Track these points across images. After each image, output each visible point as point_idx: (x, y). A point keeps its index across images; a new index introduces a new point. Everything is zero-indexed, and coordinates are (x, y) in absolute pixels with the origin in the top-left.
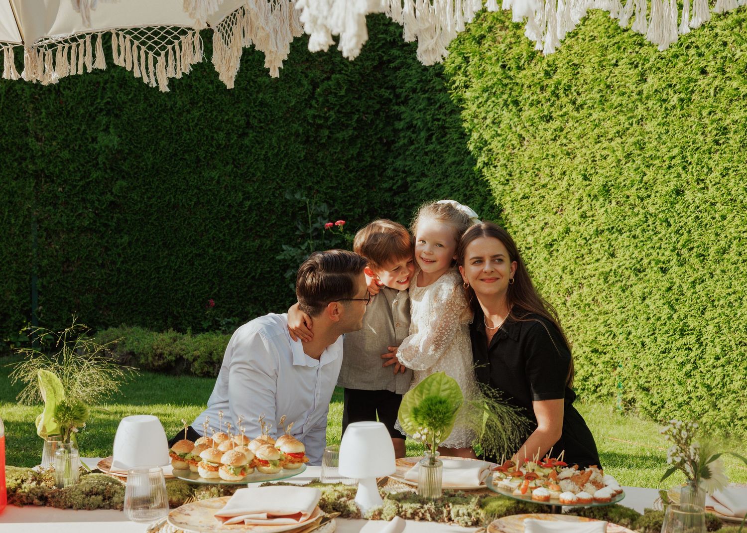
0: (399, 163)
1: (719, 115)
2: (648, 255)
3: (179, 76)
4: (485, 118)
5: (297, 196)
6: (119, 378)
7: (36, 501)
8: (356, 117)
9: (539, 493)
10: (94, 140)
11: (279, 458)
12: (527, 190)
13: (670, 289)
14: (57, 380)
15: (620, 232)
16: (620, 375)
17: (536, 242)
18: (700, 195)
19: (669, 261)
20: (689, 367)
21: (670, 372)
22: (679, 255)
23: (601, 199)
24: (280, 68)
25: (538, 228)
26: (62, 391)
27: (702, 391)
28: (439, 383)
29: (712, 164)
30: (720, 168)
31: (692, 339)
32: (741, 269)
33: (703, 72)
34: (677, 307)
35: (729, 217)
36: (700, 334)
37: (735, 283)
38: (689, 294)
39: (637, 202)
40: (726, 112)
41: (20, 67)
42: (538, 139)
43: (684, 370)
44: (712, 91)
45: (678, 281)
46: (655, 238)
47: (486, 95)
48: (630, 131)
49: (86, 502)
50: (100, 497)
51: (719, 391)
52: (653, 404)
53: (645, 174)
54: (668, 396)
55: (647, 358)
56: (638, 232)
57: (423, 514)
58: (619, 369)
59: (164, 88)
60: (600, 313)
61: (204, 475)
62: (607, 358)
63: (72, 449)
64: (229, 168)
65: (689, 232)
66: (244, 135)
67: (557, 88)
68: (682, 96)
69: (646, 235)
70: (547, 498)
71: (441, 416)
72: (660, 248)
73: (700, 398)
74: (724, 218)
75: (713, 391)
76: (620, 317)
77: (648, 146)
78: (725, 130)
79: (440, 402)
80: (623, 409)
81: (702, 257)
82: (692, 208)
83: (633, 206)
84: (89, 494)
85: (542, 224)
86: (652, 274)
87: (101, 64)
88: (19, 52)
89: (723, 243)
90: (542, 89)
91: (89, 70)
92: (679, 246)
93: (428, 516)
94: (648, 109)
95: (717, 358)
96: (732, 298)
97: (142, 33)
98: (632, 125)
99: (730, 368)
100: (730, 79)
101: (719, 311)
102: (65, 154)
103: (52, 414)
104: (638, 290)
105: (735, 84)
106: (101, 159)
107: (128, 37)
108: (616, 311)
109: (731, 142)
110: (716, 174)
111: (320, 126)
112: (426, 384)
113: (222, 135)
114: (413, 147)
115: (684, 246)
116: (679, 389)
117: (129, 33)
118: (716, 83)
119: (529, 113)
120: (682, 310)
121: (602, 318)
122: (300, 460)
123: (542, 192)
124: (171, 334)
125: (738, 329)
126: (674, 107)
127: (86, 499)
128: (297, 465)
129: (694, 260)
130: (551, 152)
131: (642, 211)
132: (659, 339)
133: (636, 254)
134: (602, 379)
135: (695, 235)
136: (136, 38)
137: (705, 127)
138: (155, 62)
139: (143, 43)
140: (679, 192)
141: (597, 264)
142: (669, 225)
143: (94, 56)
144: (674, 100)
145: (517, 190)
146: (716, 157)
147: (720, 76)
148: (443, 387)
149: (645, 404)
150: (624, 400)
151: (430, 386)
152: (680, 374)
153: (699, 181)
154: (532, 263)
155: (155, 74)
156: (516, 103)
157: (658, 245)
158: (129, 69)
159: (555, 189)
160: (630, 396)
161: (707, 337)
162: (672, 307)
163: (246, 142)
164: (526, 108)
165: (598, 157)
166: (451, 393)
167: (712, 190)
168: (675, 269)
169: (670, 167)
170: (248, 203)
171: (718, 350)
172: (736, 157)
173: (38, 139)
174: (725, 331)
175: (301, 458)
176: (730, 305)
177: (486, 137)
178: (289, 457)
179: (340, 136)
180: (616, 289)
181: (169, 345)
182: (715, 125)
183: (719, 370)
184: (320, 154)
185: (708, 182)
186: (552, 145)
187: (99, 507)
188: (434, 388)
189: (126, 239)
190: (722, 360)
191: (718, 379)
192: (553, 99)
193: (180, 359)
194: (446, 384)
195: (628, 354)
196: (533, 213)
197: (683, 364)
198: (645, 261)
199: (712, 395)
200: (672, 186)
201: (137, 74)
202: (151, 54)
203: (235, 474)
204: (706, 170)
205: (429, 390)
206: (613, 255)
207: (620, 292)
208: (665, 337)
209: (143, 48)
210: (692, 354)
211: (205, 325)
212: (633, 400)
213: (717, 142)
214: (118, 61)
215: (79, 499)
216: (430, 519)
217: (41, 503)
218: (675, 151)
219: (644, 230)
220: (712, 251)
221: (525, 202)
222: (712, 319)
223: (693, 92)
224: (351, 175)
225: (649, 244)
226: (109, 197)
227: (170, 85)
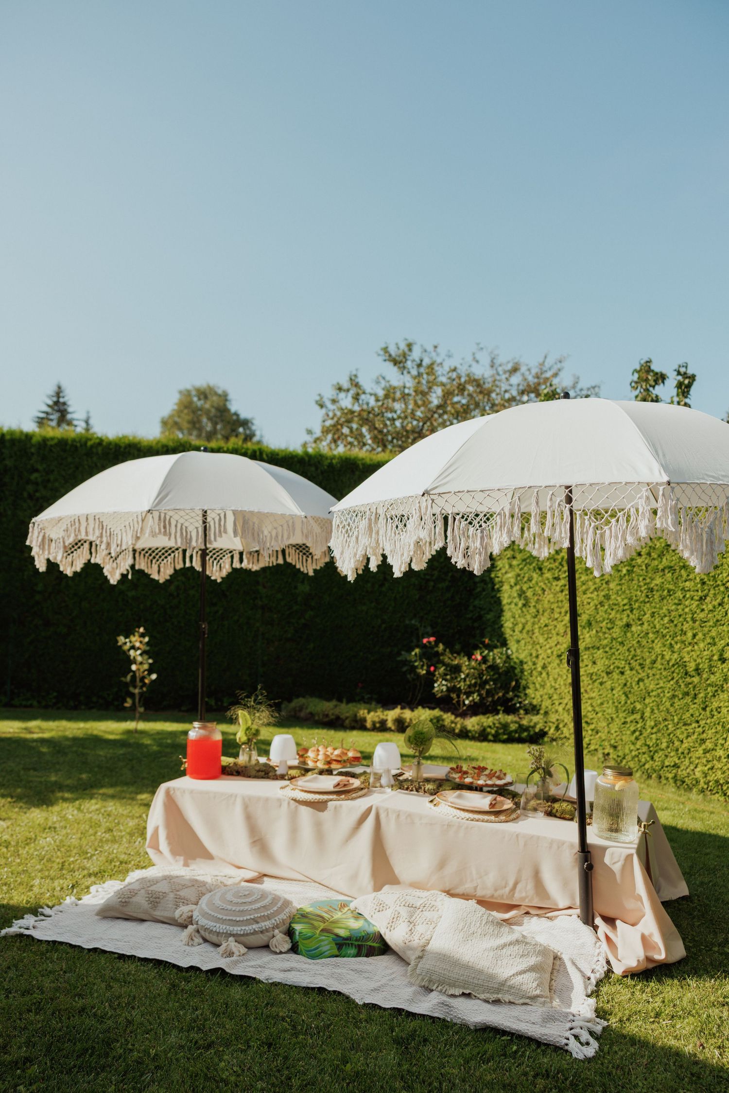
0: (477, 602)
1: (648, 580)
2: (613, 664)
3: (318, 568)
4: (524, 577)
5: (413, 622)
6: (276, 717)
7: (235, 773)
8: (450, 574)
10: (296, 588)
12: (547, 622)
13: (625, 685)
14: (248, 716)
15: (598, 648)
16: (600, 737)
17: (552, 653)
18: (640, 628)
19: (625, 667)
20: (637, 733)
21: (627, 737)
22: (629, 664)
23: (587, 629)
25: (553, 644)
26: (250, 722)
27: (645, 749)
28: (423, 724)
29: (645, 609)
30: (649, 612)
31: (637, 716)
32: (664, 673)
34: (629, 696)
35: (656, 641)
36: (643, 713)
38: (636, 688)
39: (607, 631)
40: (652, 579)
41: (241, 561)
42: (553, 591)
43: (635, 735)
45: (629, 679)
47: (524, 563)
48: (602, 588)
49: (257, 775)
50: (263, 773)
51: (654, 749)
52: (618, 756)
53: (610, 614)
54: (627, 751)
55: (614, 727)
56: (607, 649)
57: (412, 789)
58: (600, 734)
59: (311, 573)
60: (589, 699)
61: (311, 764)
62: (592, 727)
63: (253, 751)
64: (373, 605)
65: (635, 650)
66: (382, 585)
67: (562, 560)
69: (612, 651)
71: (421, 740)
72: (620, 659)
73: (644, 753)
74: (653, 642)
75: (651, 749)
76: (599, 702)
78: (652, 590)
79: (421, 733)
80: (603, 759)
81: (642, 666)
82: (636, 635)
83: (605, 633)
84: (258, 771)
85: (556, 643)
86: (615, 676)
87: (281, 561)
88: (241, 554)
89: (653, 657)
90: (555, 560)
91: (275, 564)
92: (630, 658)
97: (301, 547)
98: (602, 584)
99: (659, 735)
100: (654, 559)
101: (653, 698)
102: (279, 596)
103: (244, 732)
104: (608, 684)
106: (299, 599)
107: (294, 548)
108: (597, 697)
109: (655, 597)
110: (648, 616)
111: (428, 580)
112: (416, 724)
113: (369, 585)
114: (484, 593)
115: (632, 658)
116: (632, 747)
117: (294, 546)
118: (646, 562)
119: (548, 575)
120: (632, 698)
121: (589, 702)
122: (358, 760)
123: (555, 622)
124: (334, 702)
126: (625, 575)
128: (356, 763)
129: (638, 668)
130: (560, 599)
131: (610, 636)
132: (621, 716)
133: (606, 663)
134: (590, 740)
135: (638, 651)
136: (298, 549)
137: (640, 587)
138: (307, 560)
139: (301, 551)
140: (628, 625)
141: (586, 668)
142: (624, 645)
143: (277, 557)
144: (624, 571)
145: (542, 621)
146: (648, 605)
148: (425, 727)
149: (615, 757)
150: (604, 753)
152: (633, 738)
153: (639, 619)
154: (551, 666)
155: (306, 567)
156: (540, 569)
157: (618, 657)
158: (294, 564)
159: (562, 621)
160: (606, 751)
161: (646, 715)
162: (627, 696)
163: (384, 589)
164: (546, 571)
165: (585, 603)
166: (429, 729)
167: (646, 626)
168: (628, 672)
169: (623, 611)
170: (384, 626)
172: (658, 606)
173: (264, 587)
174: (656, 711)
177: (524, 588)
178: (352, 759)
179: (440, 586)
180: (596, 684)
181: (332, 709)
182: (646, 587)
184: (428, 597)
185: (644, 620)
186: (560, 595)
187: (262, 778)
188: (420, 727)
189: (312, 646)
190: (656, 730)
191: (654, 741)
192: (560, 567)
193: (338, 718)
195: (605, 724)
196: (550, 636)
197: (634, 731)
198: (612, 667)
199: (651, 751)
200: (625, 622)
201: (298, 567)
202: (305, 557)
203: (324, 764)
204: (642, 613)
205: (418, 727)
206: (594, 663)
207: (599, 686)
208: (624, 714)
209: (301, 554)
210: (639, 726)
211: (357, 698)
212: (608, 754)
213: (647, 596)
214: (289, 560)
215: (253, 773)
216: (415, 791)
217: (237, 774)
218: (626, 601)
219: (611, 648)
220: (648, 661)
221: (545, 629)
222: (649, 704)
223: (634, 566)
224: (447, 610)
225: (614, 657)
226: (303, 621)
227: (314, 572)
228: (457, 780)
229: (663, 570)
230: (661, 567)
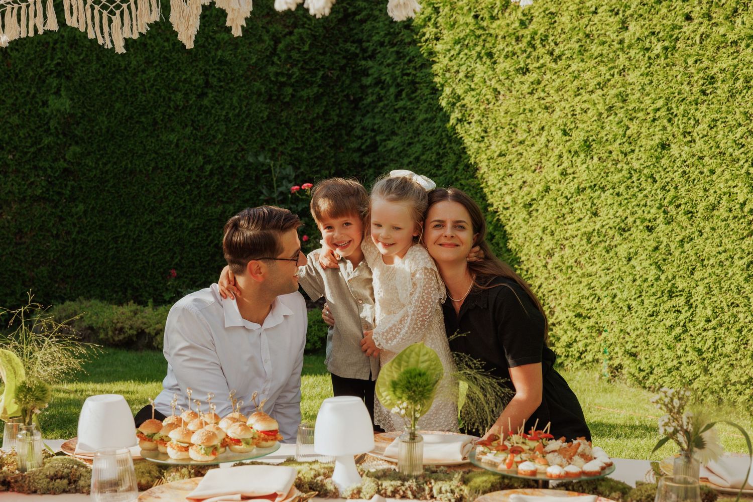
0: (367, 121)
1: (706, 63)
2: (633, 214)
3: (136, 36)
4: (457, 72)
5: (261, 159)
6: (81, 356)
8: (321, 73)
9: (525, 468)
10: (45, 104)
11: (251, 436)
12: (504, 147)
13: (656, 248)
14: (17, 360)
15: (603, 189)
16: (605, 340)
17: (514, 201)
18: (686, 148)
19: (655, 219)
20: (678, 330)
21: (659, 335)
22: (665, 212)
23: (582, 155)
24: (242, 27)
25: (516, 187)
26: (22, 371)
27: (692, 355)
28: (418, 355)
29: (699, 115)
30: (707, 119)
31: (681, 301)
32: (732, 226)
33: (688, 18)
34: (664, 268)
35: (718, 171)
36: (690, 295)
37: (725, 240)
38: (677, 253)
39: (621, 157)
40: (713, 60)
42: (514, 93)
43: (674, 333)
44: (698, 38)
45: (665, 240)
46: (640, 196)
47: (458, 47)
48: (612, 82)
49: (51, 486)
50: (65, 481)
51: (710, 355)
52: (641, 370)
53: (628, 128)
54: (657, 361)
55: (633, 322)
56: (622, 189)
57: (404, 492)
58: (604, 334)
59: (120, 49)
60: (583, 275)
61: (173, 455)
62: (591, 322)
63: (35, 431)
64: (188, 130)
65: (676, 188)
66: (203, 95)
67: (533, 38)
68: (666, 44)
69: (631, 192)
70: (534, 473)
71: (421, 389)
72: (645, 205)
73: (690, 363)
74: (712, 172)
75: (704, 356)
76: (604, 280)
77: (631, 98)
78: (712, 80)
79: (420, 375)
80: (609, 375)
81: (690, 214)
82: (678, 163)
83: (616, 162)
84: (54, 477)
85: (520, 183)
86: (638, 233)
87: (53, 24)
89: (712, 199)
90: (518, 39)
91: (41, 32)
92: (666, 203)
93: (409, 493)
94: (630, 59)
95: (708, 321)
96: (723, 257)
98: (613, 75)
99: (721, 330)
100: (716, 24)
101: (709, 270)
103: (13, 395)
104: (622, 251)
105: (722, 30)
106: (52, 124)
108: (600, 273)
109: (719, 92)
110: (703, 127)
111: (283, 84)
112: (404, 356)
113: (179, 95)
114: (381, 104)
115: (670, 203)
116: (668, 354)
118: (702, 29)
119: (504, 65)
120: (670, 271)
121: (585, 281)
122: (273, 437)
123: (520, 148)
124: (131, 306)
125: (729, 289)
126: (658, 56)
127: (51, 484)
128: (270, 443)
129: (682, 218)
130: (528, 107)
131: (625, 167)
132: (646, 302)
133: (620, 213)
134: (586, 345)
135: (682, 191)
137: (691, 76)
138: (110, 21)
139: (97, 2)
140: (664, 146)
141: (579, 224)
142: (655, 181)
143: (45, 17)
144: (658, 48)
145: (493, 147)
146: (703, 108)
147: (706, 22)
148: (422, 359)
149: (633, 370)
150: (610, 366)
151: (409, 357)
152: (670, 338)
153: (685, 134)
154: (510, 224)
155: (110, 35)
156: (490, 55)
157: (643, 202)
158: (82, 29)
159: (533, 145)
160: (616, 362)
161: (697, 298)
162: (659, 268)
163: (206, 102)
164: (501, 60)
165: (578, 111)
166: (431, 365)
167: (699, 143)
168: (662, 227)
169: (654, 120)
170: (208, 167)
171: (709, 312)
172: (724, 108)
174: (716, 292)
175: (275, 435)
176: (721, 264)
177: (460, 91)
178: (263, 435)
179: (304, 93)
180: (599, 249)
181: (129, 319)
182: (701, 74)
183: (711, 333)
184: (284, 114)
185: (695, 134)
186: (529, 98)
187: (65, 491)
188: (412, 360)
189: (81, 207)
190: (714, 323)
191: (710, 342)
192: (529, 50)
193: (141, 333)
194: (425, 355)
195: (614, 317)
196: (510, 171)
197: (672, 327)
198: (630, 220)
199: (704, 359)
200: (657, 140)
201: (91, 35)
202: (105, 13)
203: (206, 453)
204: (692, 122)
205: (407, 362)
206: (595, 214)
207: (604, 253)
208: (653, 299)
209: (97, 7)
210: (682, 317)
211: (167, 297)
212: (620, 367)
213: (704, 92)
214: (71, 22)
215: (44, 483)
216: (411, 497)
217: (4, 488)
218: (660, 103)
219: (628, 187)
220: (701, 207)
221: (501, 160)
222: (702, 279)
223: (677, 39)
224: (317, 135)
225: (634, 202)
226: (62, 164)
227: (126, 46)
228: (502, 468)
229: (735, 43)
230: (731, 37)
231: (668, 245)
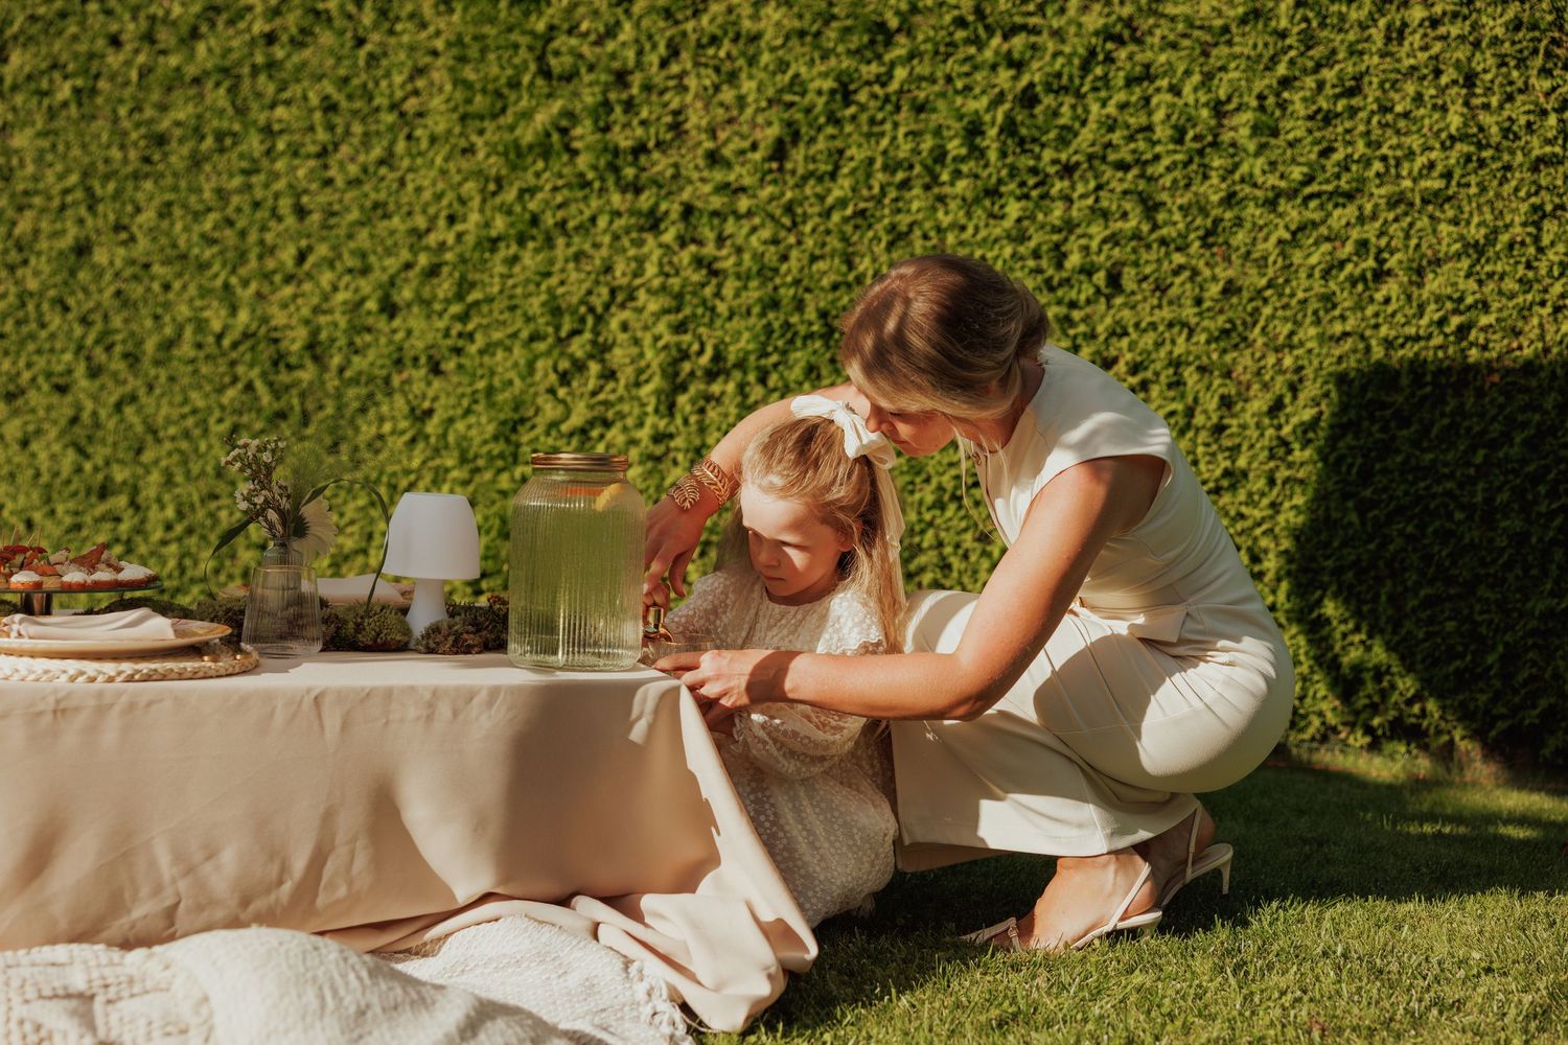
1: (149, 113)
2: (29, 365)
13: (74, 420)
18: (121, 251)
19: (70, 372)
22: (88, 359)
29: (140, 197)
30: (156, 202)
31: (121, 501)
32: (204, 371)
33: (115, 41)
34: (90, 450)
35: (177, 285)
36: (137, 492)
37: (194, 395)
38: (111, 424)
40: (163, 108)
44: (134, 75)
45: (89, 406)
46: (43, 334)
51: (175, 583)
65: (106, 317)
68: (79, 82)
69: (25, 330)
72: (52, 350)
74: (167, 287)
77: (19, 174)
78: (161, 140)
81: (132, 358)
82: (108, 277)
89: (168, 331)
92: (89, 341)
94: (14, 109)
95: (169, 527)
96: (190, 422)
99: (193, 541)
100: (163, 52)
101: (168, 445)
105: (174, 61)
109: (173, 159)
110: (148, 216)
115: (97, 342)
118: (141, 59)
120: (100, 453)
125: (203, 473)
126: (65, 104)
129: (118, 365)
132: (60, 509)
135: (117, 322)
137: (125, 134)
140: (82, 250)
142: (66, 309)
144: (65, 91)
146: (148, 185)
147: (146, 48)
153: (118, 228)
157: (47, 346)
161: (149, 491)
162: (82, 452)
167: (143, 243)
168: (83, 384)
169: (63, 208)
171: (170, 513)
172: (183, 184)
174: (179, 479)
176: (187, 435)
182: (143, 130)
183: (173, 548)
185: (135, 229)
190: (179, 529)
191: (172, 563)
198: (26, 376)
200: (66, 242)
204: (129, 208)
208: (71, 505)
213: (147, 160)
218: (73, 179)
219: (18, 323)
220: (150, 346)
222: (156, 462)
223: (97, 77)
225: (31, 347)
229: (196, 81)
230: (191, 71)
231: (95, 414)
